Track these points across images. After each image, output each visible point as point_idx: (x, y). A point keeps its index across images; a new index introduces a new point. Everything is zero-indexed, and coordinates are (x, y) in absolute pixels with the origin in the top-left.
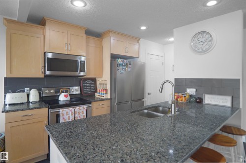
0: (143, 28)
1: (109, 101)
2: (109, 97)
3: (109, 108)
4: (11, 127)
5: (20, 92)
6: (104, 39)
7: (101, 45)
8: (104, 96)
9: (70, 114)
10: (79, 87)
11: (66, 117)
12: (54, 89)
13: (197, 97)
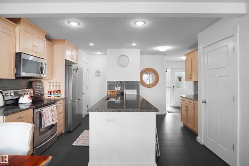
0: (91, 44)
1: (64, 100)
2: (63, 97)
6: (55, 45)
7: (52, 49)
8: (60, 96)
9: (50, 112)
10: (32, 89)
11: (47, 115)
12: (12, 91)
13: (121, 92)
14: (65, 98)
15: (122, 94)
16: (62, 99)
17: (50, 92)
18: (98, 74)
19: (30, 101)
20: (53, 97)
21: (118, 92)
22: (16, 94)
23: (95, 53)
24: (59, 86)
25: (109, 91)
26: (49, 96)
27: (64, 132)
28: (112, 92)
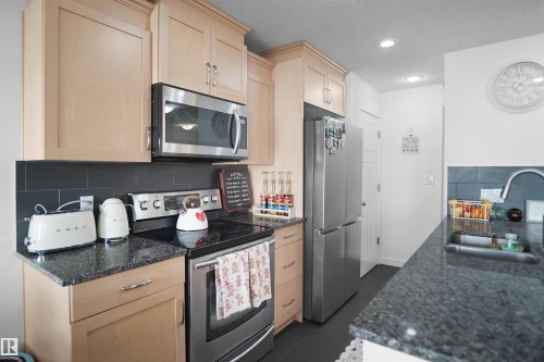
0: (387, 44)
1: (301, 225)
2: (299, 215)
3: (302, 242)
4: (89, 333)
5: (65, 210)
6: (278, 66)
7: (270, 78)
8: (289, 211)
9: (241, 267)
10: (218, 191)
11: (232, 278)
12: (161, 196)
13: (508, 207)
14: (304, 220)
15: (515, 217)
16: (294, 222)
17: (267, 200)
18: (411, 145)
19: (204, 225)
20: (272, 213)
21: (496, 207)
22: (170, 204)
23: (402, 80)
24: (289, 182)
25: (454, 202)
26: (264, 210)
27: (300, 320)
28: (470, 209)
